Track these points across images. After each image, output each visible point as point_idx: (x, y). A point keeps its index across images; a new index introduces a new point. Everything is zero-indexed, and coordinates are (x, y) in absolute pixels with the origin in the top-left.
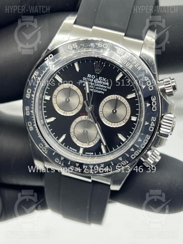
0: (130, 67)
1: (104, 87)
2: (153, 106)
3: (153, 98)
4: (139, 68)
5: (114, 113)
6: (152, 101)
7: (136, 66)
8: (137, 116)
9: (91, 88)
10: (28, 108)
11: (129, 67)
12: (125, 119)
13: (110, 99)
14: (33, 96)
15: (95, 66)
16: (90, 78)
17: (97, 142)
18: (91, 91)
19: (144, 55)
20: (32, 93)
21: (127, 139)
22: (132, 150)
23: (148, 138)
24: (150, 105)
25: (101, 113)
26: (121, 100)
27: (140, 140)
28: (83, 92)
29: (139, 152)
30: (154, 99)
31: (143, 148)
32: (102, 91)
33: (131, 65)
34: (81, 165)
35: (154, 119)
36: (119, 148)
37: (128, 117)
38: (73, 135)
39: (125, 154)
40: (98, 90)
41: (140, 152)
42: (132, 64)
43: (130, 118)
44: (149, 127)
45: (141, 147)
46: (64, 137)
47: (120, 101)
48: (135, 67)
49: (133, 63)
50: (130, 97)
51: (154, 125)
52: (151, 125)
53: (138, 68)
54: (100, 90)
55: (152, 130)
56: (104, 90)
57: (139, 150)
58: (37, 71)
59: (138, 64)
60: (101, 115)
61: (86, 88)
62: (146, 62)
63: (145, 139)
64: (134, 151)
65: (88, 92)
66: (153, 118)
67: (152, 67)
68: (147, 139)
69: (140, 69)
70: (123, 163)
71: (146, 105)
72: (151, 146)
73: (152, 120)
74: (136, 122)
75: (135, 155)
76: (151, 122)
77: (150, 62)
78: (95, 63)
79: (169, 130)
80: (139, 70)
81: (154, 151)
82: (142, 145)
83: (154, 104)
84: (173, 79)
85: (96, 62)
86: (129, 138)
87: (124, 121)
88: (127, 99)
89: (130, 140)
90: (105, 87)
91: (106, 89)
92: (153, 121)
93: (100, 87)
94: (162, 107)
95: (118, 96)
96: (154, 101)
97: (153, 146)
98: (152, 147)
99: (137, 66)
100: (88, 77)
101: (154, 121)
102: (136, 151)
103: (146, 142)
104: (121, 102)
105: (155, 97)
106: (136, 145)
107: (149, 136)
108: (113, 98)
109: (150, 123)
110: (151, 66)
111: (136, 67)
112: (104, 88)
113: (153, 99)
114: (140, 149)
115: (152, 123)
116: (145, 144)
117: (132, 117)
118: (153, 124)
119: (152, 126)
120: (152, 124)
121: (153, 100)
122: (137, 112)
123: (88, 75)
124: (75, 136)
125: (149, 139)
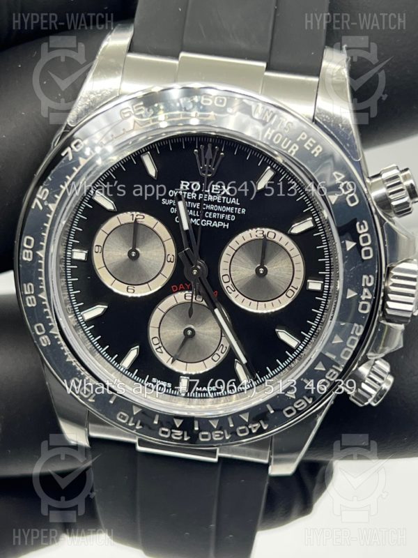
0: (292, 152)
1: (228, 209)
2: (362, 247)
3: (360, 225)
4: (317, 151)
5: (261, 275)
6: (360, 234)
7: (308, 145)
8: (322, 278)
9: (194, 218)
10: (30, 286)
11: (289, 151)
12: (291, 288)
13: (246, 241)
14: (41, 253)
15: (197, 156)
16: (187, 191)
17: (222, 356)
18: (193, 224)
19: (324, 116)
20: (37, 247)
21: (302, 341)
22: (320, 367)
23: (359, 331)
24: (354, 244)
25: (226, 279)
26: (274, 240)
27: (337, 340)
28: (174, 228)
29: (336, 370)
30: (365, 228)
31: (348, 359)
32: (224, 220)
33: (295, 145)
34: (188, 422)
35: (370, 282)
36: (282, 365)
37: (298, 283)
38: (158, 346)
39: (302, 379)
40: (213, 220)
41: (341, 370)
42: (297, 143)
43: (305, 284)
44: (359, 304)
45: (342, 357)
46: (133, 354)
47: (274, 242)
48: (306, 149)
49: (298, 139)
50: (298, 228)
51: (370, 297)
52: (363, 297)
53: (313, 152)
54: (218, 220)
55: (367, 311)
56: (228, 217)
57: (338, 366)
58: (44, 187)
59: (311, 139)
60: (226, 285)
61: (180, 219)
62: (332, 133)
63: (351, 335)
64: (324, 369)
65: (186, 227)
66: (367, 278)
67: (348, 145)
68: (355, 335)
69: (320, 153)
70: (298, 404)
71: (344, 246)
72: (367, 352)
73: (363, 285)
74: (320, 293)
75: (329, 380)
76: (362, 288)
77: (343, 133)
78: (196, 150)
79: (411, 304)
80: (316, 155)
81: (374, 364)
82: (343, 352)
83: (365, 240)
84: (406, 170)
85: (199, 146)
86: (308, 336)
87: (290, 293)
88: (292, 236)
89: (309, 341)
90: (231, 209)
91: (234, 214)
92: (366, 287)
93: (217, 212)
94: (386, 245)
95: (266, 230)
96: (364, 233)
97: (372, 351)
98: (369, 354)
99: (311, 145)
100: (182, 188)
101: (370, 285)
102: (331, 371)
103: (353, 341)
104: (277, 243)
105: (364, 222)
106: (328, 354)
107: (361, 326)
108: (254, 237)
109: (360, 292)
110: (345, 142)
111: (308, 148)
112: (227, 213)
113: (360, 229)
114: (339, 362)
115: (365, 290)
116: (351, 349)
117: (308, 281)
118: (367, 294)
119: (366, 300)
120: (364, 293)
121: (362, 230)
122: (322, 266)
123: (182, 182)
124: (162, 348)
125: (359, 334)
